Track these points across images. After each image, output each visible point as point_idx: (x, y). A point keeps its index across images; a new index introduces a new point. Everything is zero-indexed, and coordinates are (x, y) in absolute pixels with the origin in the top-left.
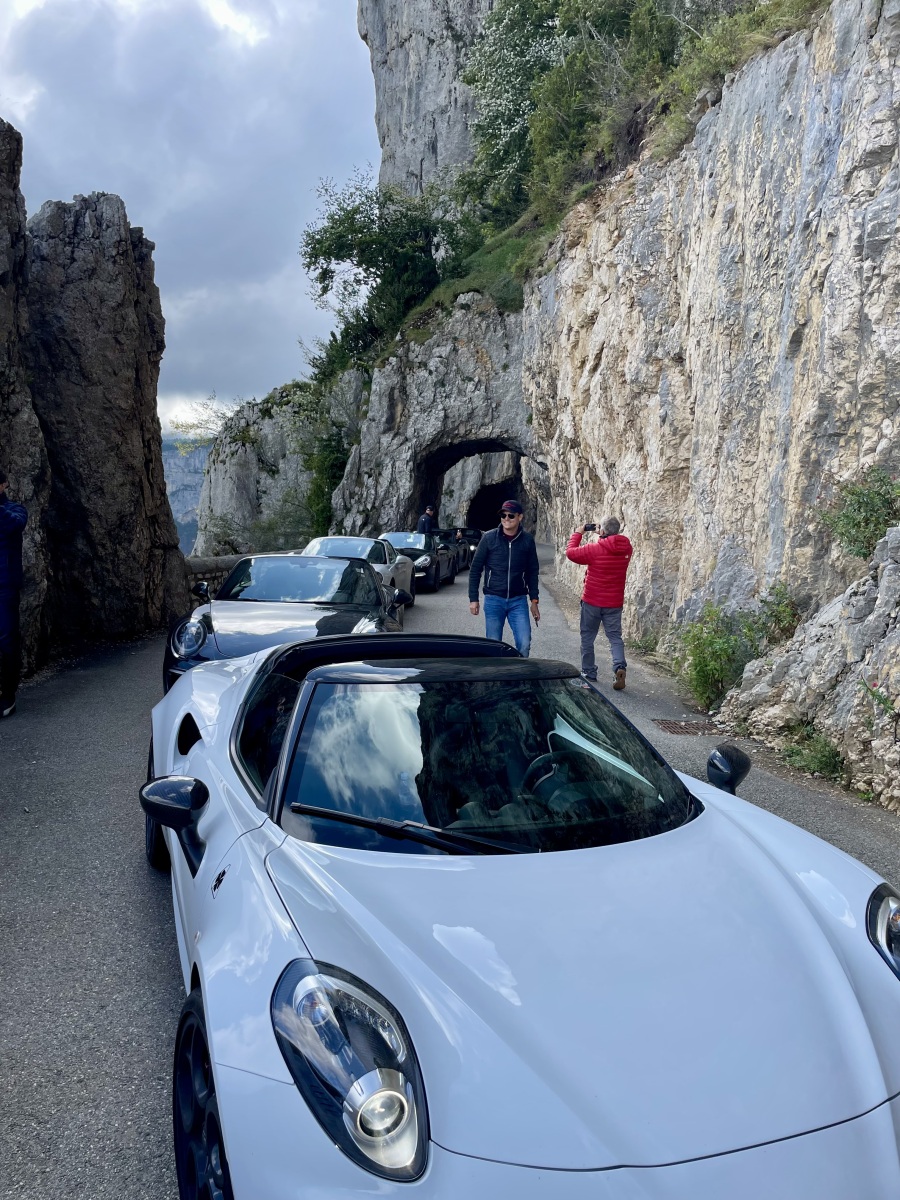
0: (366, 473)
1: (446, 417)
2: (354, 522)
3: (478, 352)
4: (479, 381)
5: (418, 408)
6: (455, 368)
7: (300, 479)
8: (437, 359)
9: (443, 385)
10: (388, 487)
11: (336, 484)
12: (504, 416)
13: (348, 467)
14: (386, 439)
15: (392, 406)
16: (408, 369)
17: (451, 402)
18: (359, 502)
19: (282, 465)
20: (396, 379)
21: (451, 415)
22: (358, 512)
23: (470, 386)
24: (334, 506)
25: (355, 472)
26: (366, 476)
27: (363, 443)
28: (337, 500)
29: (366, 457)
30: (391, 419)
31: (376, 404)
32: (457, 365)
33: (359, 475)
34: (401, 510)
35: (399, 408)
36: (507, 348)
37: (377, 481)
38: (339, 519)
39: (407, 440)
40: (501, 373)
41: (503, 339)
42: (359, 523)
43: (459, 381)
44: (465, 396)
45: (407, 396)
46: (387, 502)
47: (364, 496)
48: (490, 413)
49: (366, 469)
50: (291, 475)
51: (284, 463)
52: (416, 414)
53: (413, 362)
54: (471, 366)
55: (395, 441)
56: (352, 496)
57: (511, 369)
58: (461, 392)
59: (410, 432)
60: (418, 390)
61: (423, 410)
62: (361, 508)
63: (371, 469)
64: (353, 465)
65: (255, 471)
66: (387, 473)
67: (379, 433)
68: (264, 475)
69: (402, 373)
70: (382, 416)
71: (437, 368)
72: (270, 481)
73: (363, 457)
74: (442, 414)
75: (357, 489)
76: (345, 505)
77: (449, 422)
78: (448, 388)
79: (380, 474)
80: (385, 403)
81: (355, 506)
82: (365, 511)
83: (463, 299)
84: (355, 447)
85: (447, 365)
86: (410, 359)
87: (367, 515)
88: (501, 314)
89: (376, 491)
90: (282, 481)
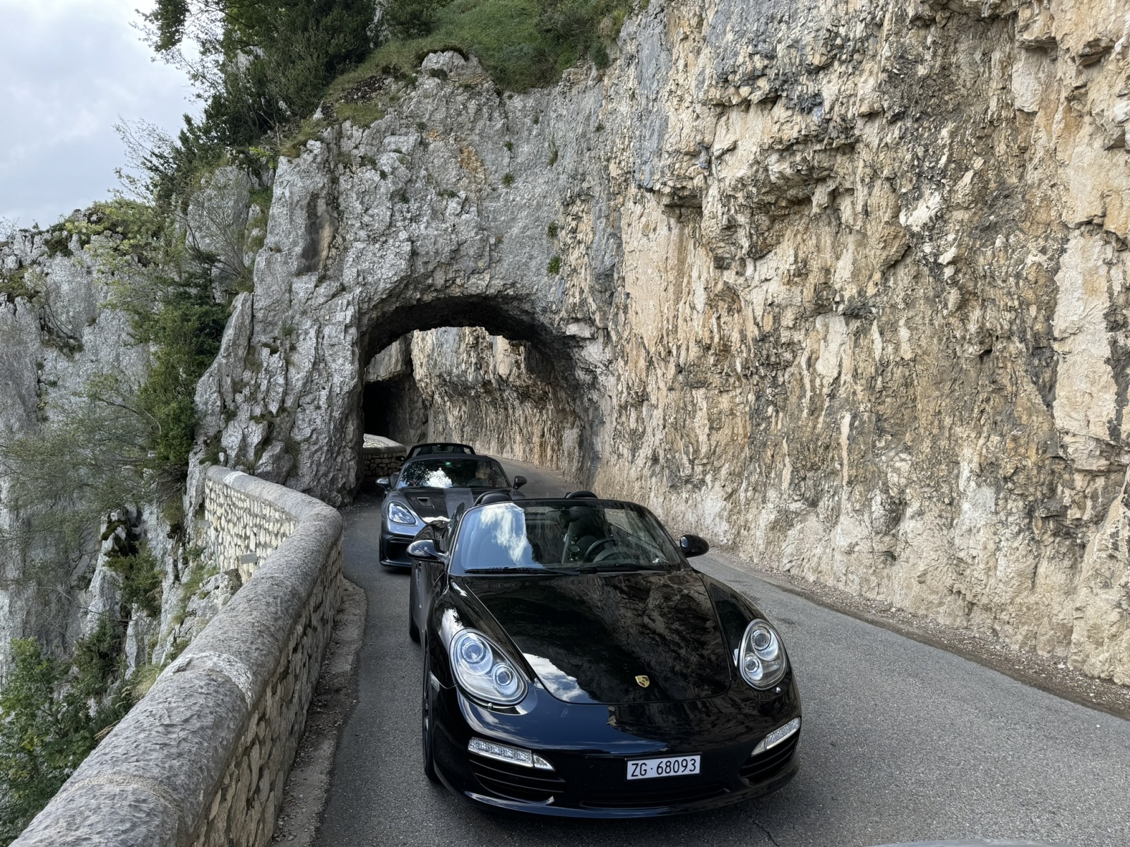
0: (266, 345)
1: (414, 253)
2: (244, 438)
3: (461, 152)
4: (466, 199)
5: (363, 234)
6: (423, 173)
7: (125, 361)
8: (392, 154)
9: (405, 200)
10: (310, 373)
11: (203, 366)
12: (508, 260)
13: (229, 334)
14: (303, 286)
15: (313, 227)
16: (341, 166)
17: (421, 229)
18: (252, 398)
19: (88, 336)
20: (320, 180)
21: (422, 251)
22: (252, 418)
23: (453, 205)
24: (201, 406)
25: (243, 341)
26: (266, 352)
27: (259, 290)
28: (206, 394)
29: (266, 317)
30: (311, 252)
31: (284, 223)
32: (427, 169)
33: (251, 349)
34: (337, 414)
35: (326, 233)
36: (510, 149)
37: (288, 363)
38: (212, 432)
39: (343, 288)
40: (502, 189)
41: (503, 135)
42: (255, 439)
43: (432, 195)
44: (444, 221)
45: (340, 213)
46: (308, 399)
47: (263, 388)
48: (487, 254)
49: (264, 339)
50: (106, 354)
51: (93, 333)
52: (360, 245)
53: (349, 155)
54: (452, 174)
55: (322, 290)
56: (237, 387)
57: (519, 183)
58: (437, 214)
59: (349, 275)
60: (362, 203)
61: (372, 239)
62: (258, 411)
63: (275, 339)
64: (239, 329)
65: (34, 346)
66: (306, 347)
67: (290, 274)
68: (51, 354)
69: (331, 171)
70: (295, 243)
71: (394, 169)
72: (63, 364)
73: (260, 315)
74: (407, 247)
75: (247, 375)
76: (224, 406)
77: (419, 262)
78: (414, 205)
79: (293, 348)
80: (301, 219)
81: (245, 406)
82: (266, 416)
83: (433, 61)
84: (241, 297)
85: (410, 166)
86: (344, 149)
87: (271, 426)
88: (499, 94)
89: (286, 378)
90: (89, 365)
